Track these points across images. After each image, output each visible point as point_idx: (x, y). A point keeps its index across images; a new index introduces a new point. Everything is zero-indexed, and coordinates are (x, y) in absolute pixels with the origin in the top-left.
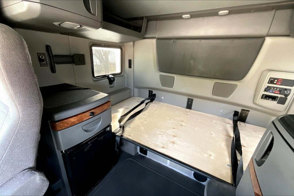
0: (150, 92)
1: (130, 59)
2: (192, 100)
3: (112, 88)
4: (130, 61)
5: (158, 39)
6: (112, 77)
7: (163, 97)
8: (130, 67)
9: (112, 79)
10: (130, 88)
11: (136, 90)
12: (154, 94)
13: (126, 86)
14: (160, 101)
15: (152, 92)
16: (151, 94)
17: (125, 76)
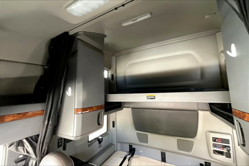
0: (131, 146)
1: (114, 121)
2: (165, 154)
3: (100, 148)
4: (113, 122)
5: (132, 108)
6: (101, 139)
7: (141, 151)
8: (114, 126)
9: (101, 140)
10: (114, 143)
11: (119, 145)
12: (134, 148)
13: (111, 142)
14: (140, 154)
15: (132, 146)
16: (131, 148)
17: (110, 133)
